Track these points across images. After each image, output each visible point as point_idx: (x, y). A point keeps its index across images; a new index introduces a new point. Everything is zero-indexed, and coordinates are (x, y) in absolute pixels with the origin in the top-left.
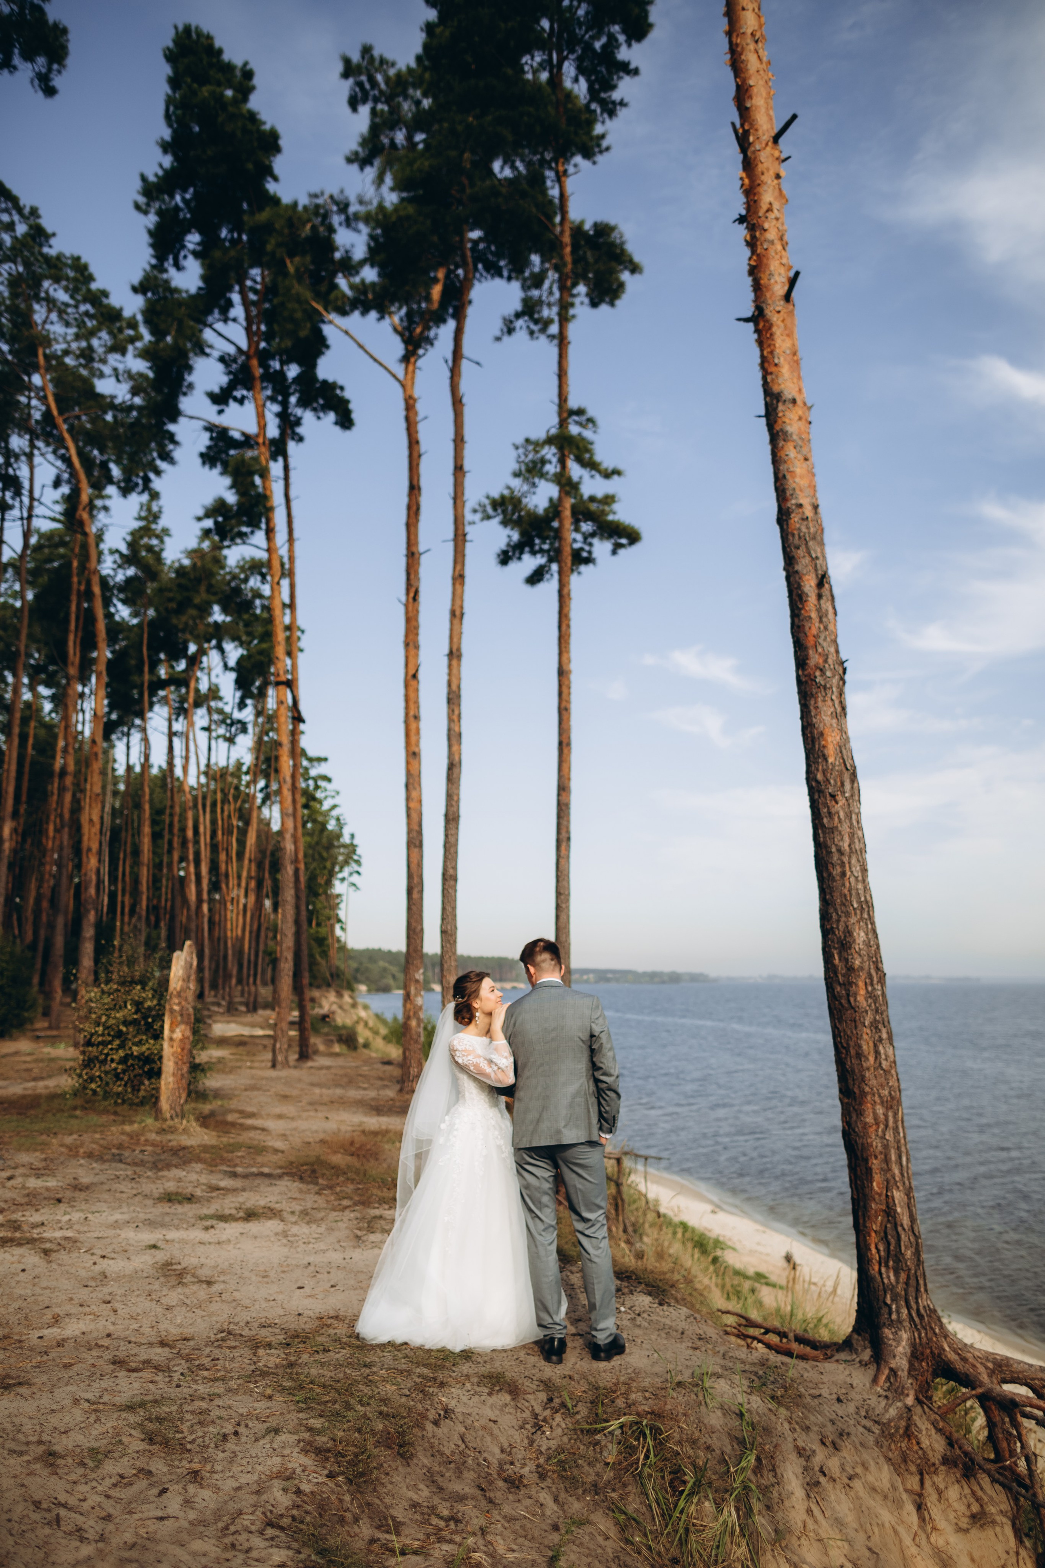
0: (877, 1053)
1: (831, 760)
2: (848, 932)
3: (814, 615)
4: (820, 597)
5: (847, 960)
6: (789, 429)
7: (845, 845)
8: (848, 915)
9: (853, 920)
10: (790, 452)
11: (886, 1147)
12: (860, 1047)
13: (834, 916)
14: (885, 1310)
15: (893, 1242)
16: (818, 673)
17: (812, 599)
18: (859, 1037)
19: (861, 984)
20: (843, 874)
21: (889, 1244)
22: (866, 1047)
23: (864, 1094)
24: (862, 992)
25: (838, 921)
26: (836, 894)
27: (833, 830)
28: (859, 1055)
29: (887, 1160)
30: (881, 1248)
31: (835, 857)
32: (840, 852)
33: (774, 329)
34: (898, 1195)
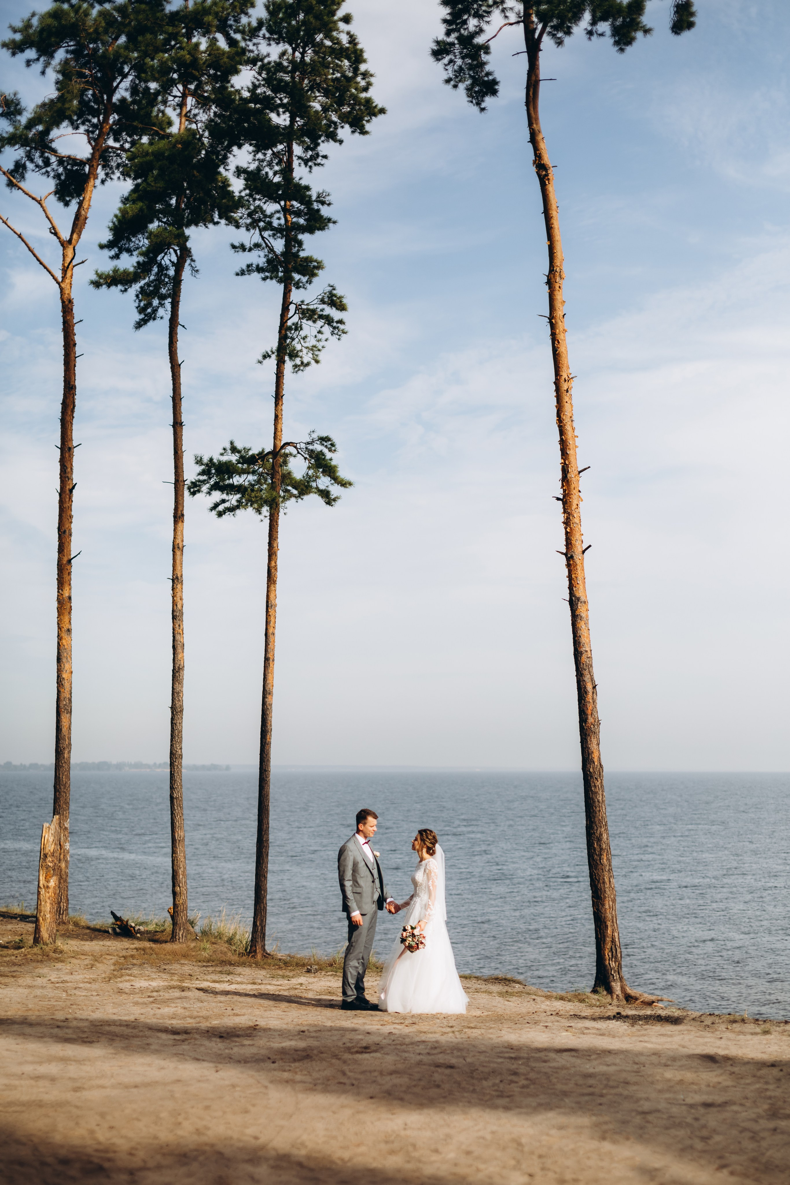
0: (610, 881)
1: (596, 764)
2: (601, 834)
3: (591, 701)
4: (593, 693)
5: (600, 846)
6: (582, 614)
7: (600, 799)
8: (601, 827)
9: (603, 829)
10: (581, 624)
11: (612, 917)
12: (604, 879)
13: (595, 828)
14: (611, 977)
15: (614, 952)
16: (592, 726)
17: (590, 694)
18: (604, 876)
19: (605, 855)
20: (600, 811)
21: (612, 953)
22: (607, 880)
23: (605, 897)
24: (605, 858)
25: (597, 830)
26: (596, 819)
27: (596, 793)
28: (604, 883)
29: (613, 922)
30: (610, 954)
31: (597, 803)
32: (598, 801)
33: (578, 567)
34: (616, 934)
